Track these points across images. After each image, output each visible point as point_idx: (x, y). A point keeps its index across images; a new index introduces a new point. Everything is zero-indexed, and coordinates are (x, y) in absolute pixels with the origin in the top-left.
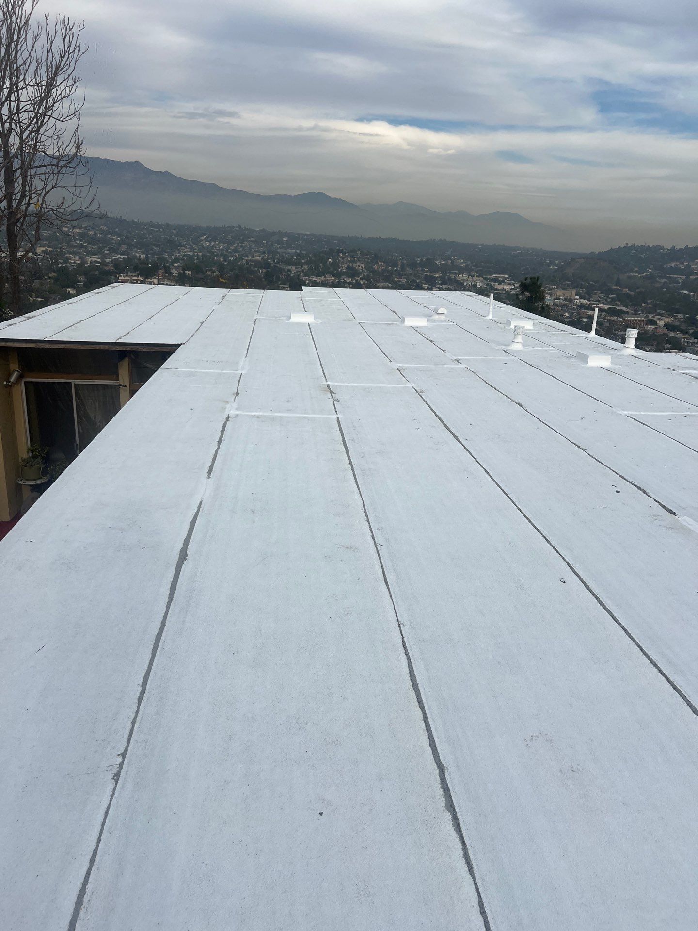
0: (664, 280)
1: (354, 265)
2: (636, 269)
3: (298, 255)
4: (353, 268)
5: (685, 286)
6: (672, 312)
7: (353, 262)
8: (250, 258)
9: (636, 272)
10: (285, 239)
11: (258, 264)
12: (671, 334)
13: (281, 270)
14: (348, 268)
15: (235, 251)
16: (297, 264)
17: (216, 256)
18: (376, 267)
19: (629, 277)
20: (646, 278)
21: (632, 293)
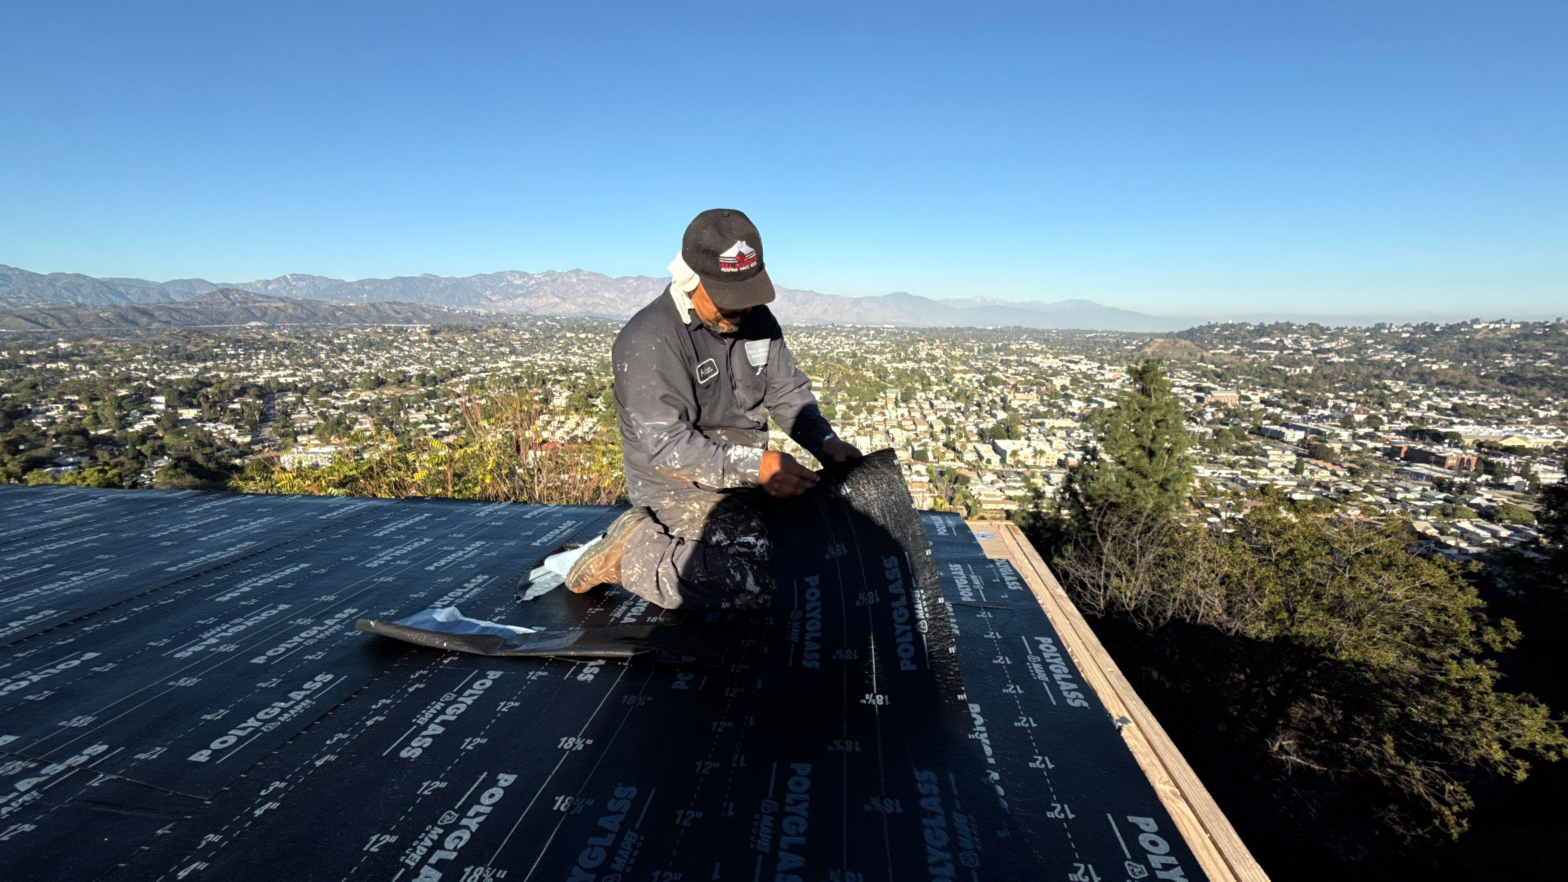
0: (1253, 356)
1: (933, 352)
2: (1220, 346)
3: (882, 345)
4: (932, 355)
5: (1279, 360)
6: (1266, 386)
7: (933, 349)
8: (841, 350)
9: (1221, 349)
10: (872, 332)
11: (846, 354)
12: (1271, 410)
13: (866, 358)
14: (928, 354)
15: (829, 344)
16: (881, 353)
17: (812, 349)
18: (953, 353)
19: (1213, 354)
20: (1233, 353)
21: (1219, 370)
